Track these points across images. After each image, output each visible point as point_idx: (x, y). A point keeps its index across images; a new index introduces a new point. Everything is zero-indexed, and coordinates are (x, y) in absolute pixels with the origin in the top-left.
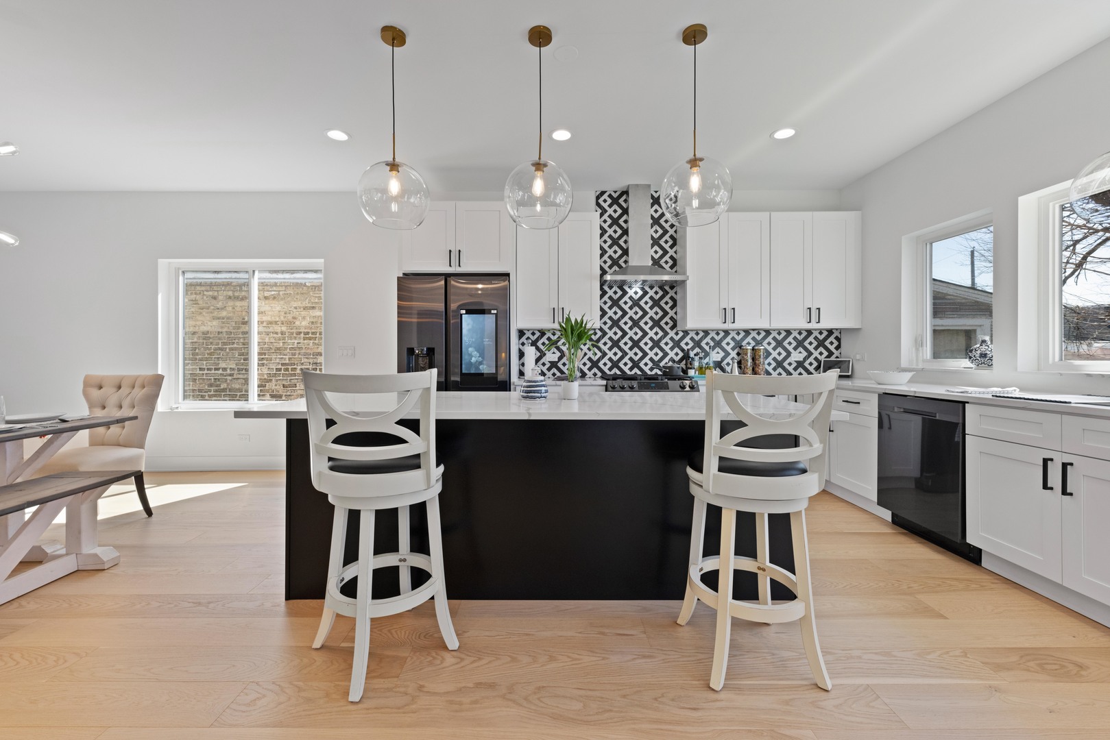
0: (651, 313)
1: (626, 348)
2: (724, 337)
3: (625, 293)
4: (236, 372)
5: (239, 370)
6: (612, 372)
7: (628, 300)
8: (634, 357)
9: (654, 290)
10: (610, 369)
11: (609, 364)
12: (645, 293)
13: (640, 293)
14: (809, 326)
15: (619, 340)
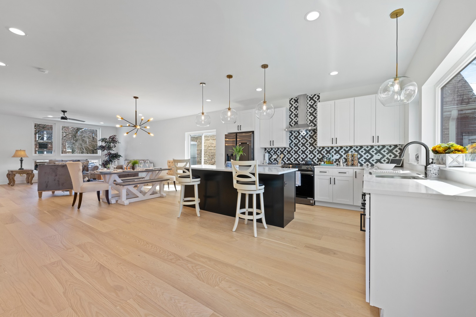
0: (310, 141)
1: (300, 154)
2: (340, 149)
3: (300, 134)
4: (207, 161)
5: (208, 160)
6: (295, 162)
7: (301, 136)
8: (303, 157)
9: (311, 132)
10: (294, 161)
11: (294, 160)
12: (307, 133)
13: (305, 133)
14: (372, 144)
15: (297, 151)
